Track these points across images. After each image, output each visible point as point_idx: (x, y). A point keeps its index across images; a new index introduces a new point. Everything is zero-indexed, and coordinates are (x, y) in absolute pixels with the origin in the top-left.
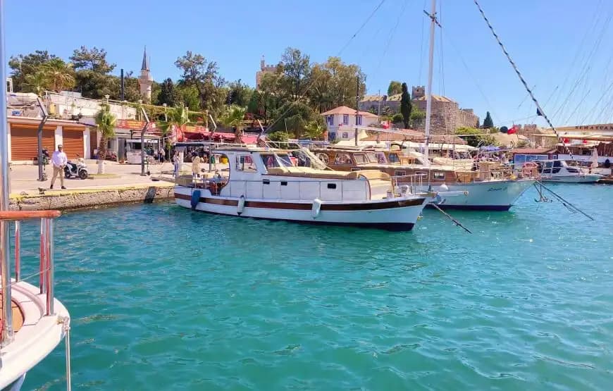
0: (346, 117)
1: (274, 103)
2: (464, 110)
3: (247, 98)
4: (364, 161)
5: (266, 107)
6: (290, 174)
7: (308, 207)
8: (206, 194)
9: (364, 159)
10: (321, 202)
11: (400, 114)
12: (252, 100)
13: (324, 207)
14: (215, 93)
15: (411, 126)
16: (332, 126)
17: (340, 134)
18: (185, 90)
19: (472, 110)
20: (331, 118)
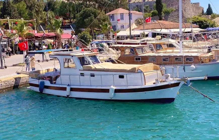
0: (122, 15)
1: (76, 9)
2: (193, 4)
3: (58, 7)
4: (142, 52)
5: (70, 11)
6: (96, 70)
7: (107, 91)
8: (47, 83)
9: (142, 51)
10: (115, 88)
11: (156, 10)
12: (61, 7)
13: (116, 91)
14: (37, 5)
15: (163, 18)
16: (113, 22)
17: (119, 26)
18: (17, 5)
19: (199, 3)
20: (112, 17)
